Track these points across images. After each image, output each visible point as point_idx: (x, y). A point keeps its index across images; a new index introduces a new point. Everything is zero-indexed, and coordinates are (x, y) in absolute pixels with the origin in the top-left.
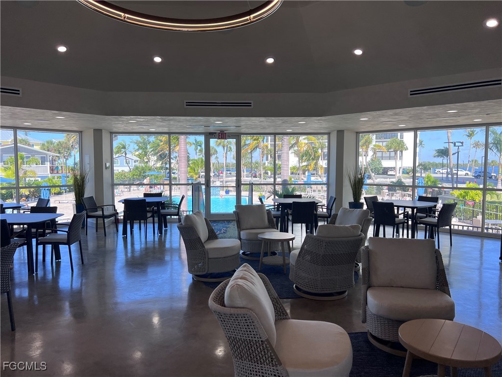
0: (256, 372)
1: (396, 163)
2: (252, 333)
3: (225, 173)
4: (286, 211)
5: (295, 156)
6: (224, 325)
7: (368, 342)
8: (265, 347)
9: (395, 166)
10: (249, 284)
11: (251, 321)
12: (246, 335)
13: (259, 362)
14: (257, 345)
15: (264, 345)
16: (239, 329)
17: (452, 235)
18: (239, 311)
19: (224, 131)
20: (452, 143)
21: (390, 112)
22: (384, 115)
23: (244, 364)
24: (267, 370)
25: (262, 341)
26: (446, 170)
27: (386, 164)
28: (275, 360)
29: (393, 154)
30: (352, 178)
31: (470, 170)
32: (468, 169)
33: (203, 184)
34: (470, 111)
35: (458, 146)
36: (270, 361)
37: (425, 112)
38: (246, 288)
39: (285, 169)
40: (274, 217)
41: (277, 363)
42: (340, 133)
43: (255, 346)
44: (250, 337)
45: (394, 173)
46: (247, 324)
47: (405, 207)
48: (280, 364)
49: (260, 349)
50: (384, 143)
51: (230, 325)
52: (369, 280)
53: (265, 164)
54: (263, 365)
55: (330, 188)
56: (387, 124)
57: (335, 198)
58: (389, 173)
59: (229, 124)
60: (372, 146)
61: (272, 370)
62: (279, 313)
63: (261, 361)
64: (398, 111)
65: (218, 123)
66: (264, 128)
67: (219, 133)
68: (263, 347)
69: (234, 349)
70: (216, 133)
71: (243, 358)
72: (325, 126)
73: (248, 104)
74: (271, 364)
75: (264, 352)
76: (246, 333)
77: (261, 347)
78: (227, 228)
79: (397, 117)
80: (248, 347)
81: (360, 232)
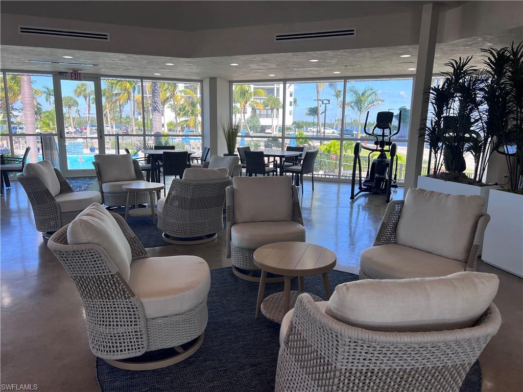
0: (108, 308)
1: (272, 121)
2: (101, 268)
3: (88, 128)
4: (157, 163)
5: (172, 111)
6: (68, 264)
7: (233, 274)
8: (115, 280)
9: (271, 124)
10: (96, 219)
11: (97, 255)
12: (94, 272)
13: (110, 297)
14: (106, 281)
15: (115, 278)
16: (85, 266)
17: (314, 182)
18: (83, 247)
19: (77, 71)
20: (320, 100)
21: (258, 57)
22: (252, 61)
23: (94, 303)
24: (119, 304)
25: (111, 275)
26: (316, 129)
27: (264, 122)
28: (128, 292)
29: (269, 112)
30: (226, 129)
31: (336, 129)
32: (334, 128)
33: (55, 135)
34: (329, 61)
35: (326, 104)
36: (122, 294)
37: (291, 60)
38: (92, 223)
39: (157, 120)
40: (143, 170)
41: (129, 295)
42: (213, 81)
43: (105, 281)
44: (99, 273)
45: (271, 132)
46: (94, 259)
47: (275, 156)
48: (133, 295)
49: (111, 283)
50: (262, 101)
51: (74, 264)
52: (233, 217)
53: (138, 119)
54: (115, 299)
55: (205, 139)
56: (257, 72)
57: (209, 149)
58: (266, 131)
59: (82, 60)
60: (250, 103)
61: (125, 303)
62: (137, 252)
63: (112, 296)
64: (266, 56)
65: (68, 58)
66: (128, 69)
67: (72, 73)
68: (113, 281)
69: (82, 289)
70: (67, 73)
71: (93, 297)
72: (196, 71)
73: (104, 37)
74: (123, 297)
75: (115, 286)
76: (94, 269)
77: (112, 282)
78: (89, 184)
79: (265, 64)
80: (98, 284)
81: (227, 176)
